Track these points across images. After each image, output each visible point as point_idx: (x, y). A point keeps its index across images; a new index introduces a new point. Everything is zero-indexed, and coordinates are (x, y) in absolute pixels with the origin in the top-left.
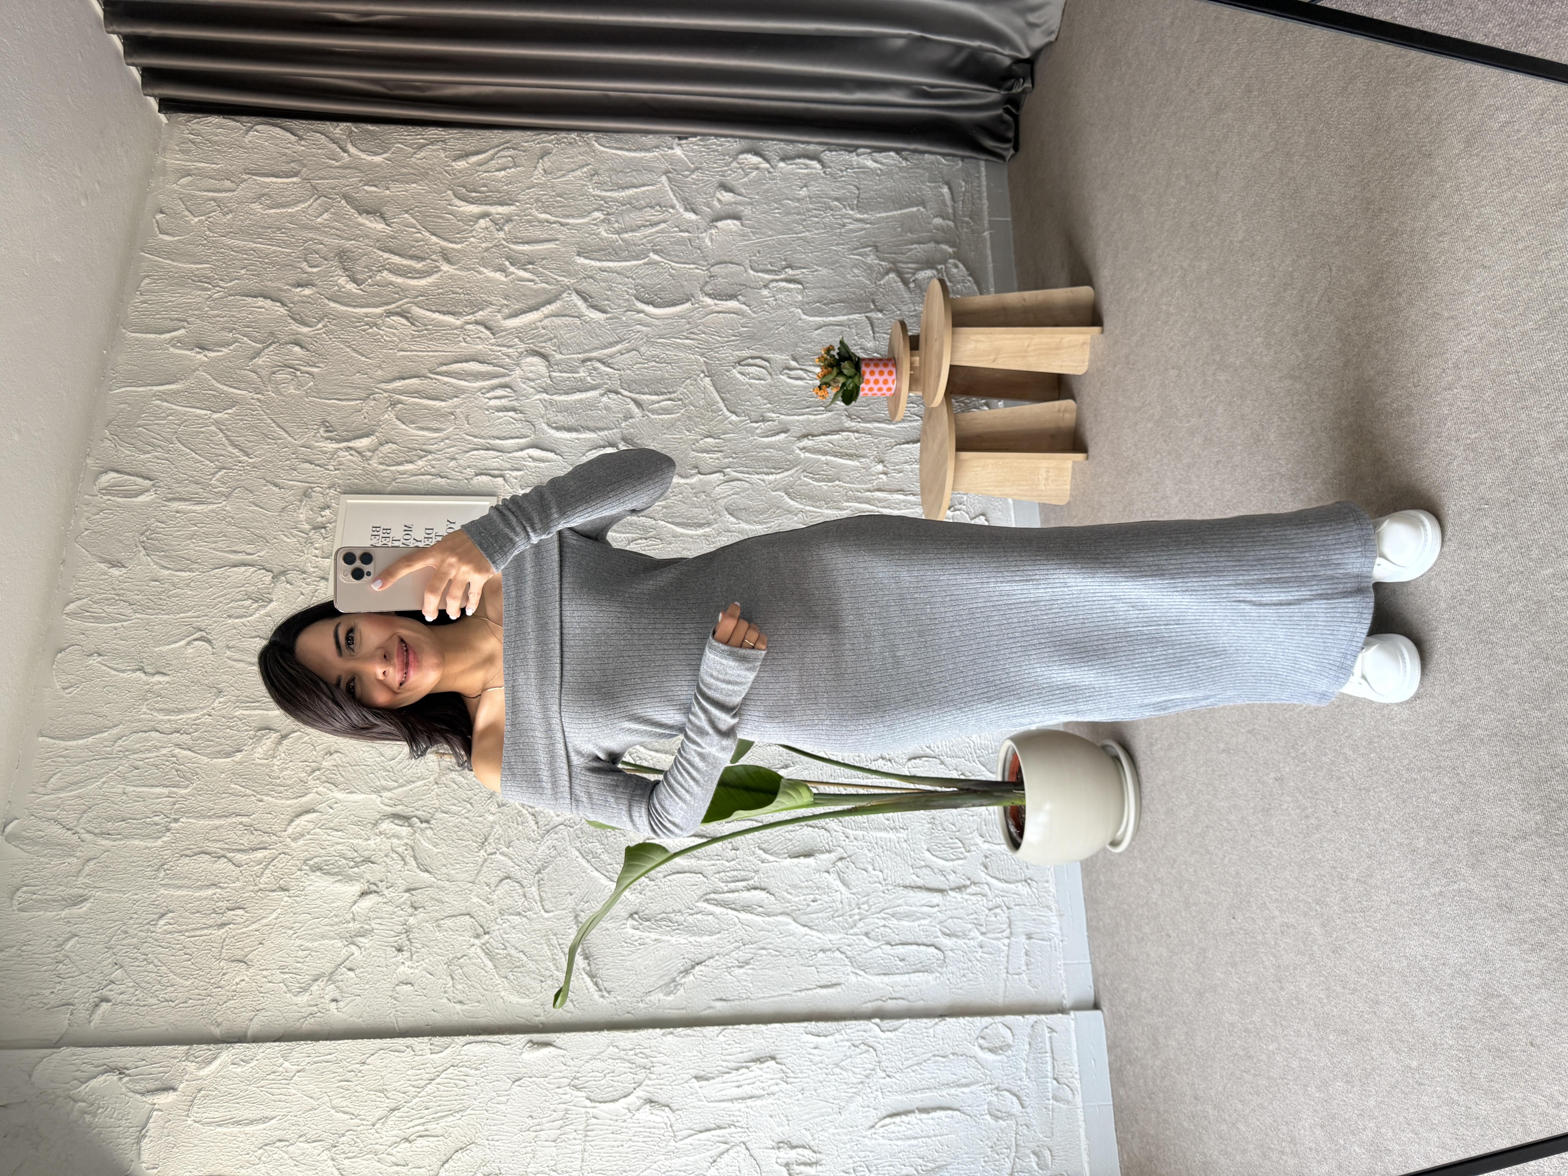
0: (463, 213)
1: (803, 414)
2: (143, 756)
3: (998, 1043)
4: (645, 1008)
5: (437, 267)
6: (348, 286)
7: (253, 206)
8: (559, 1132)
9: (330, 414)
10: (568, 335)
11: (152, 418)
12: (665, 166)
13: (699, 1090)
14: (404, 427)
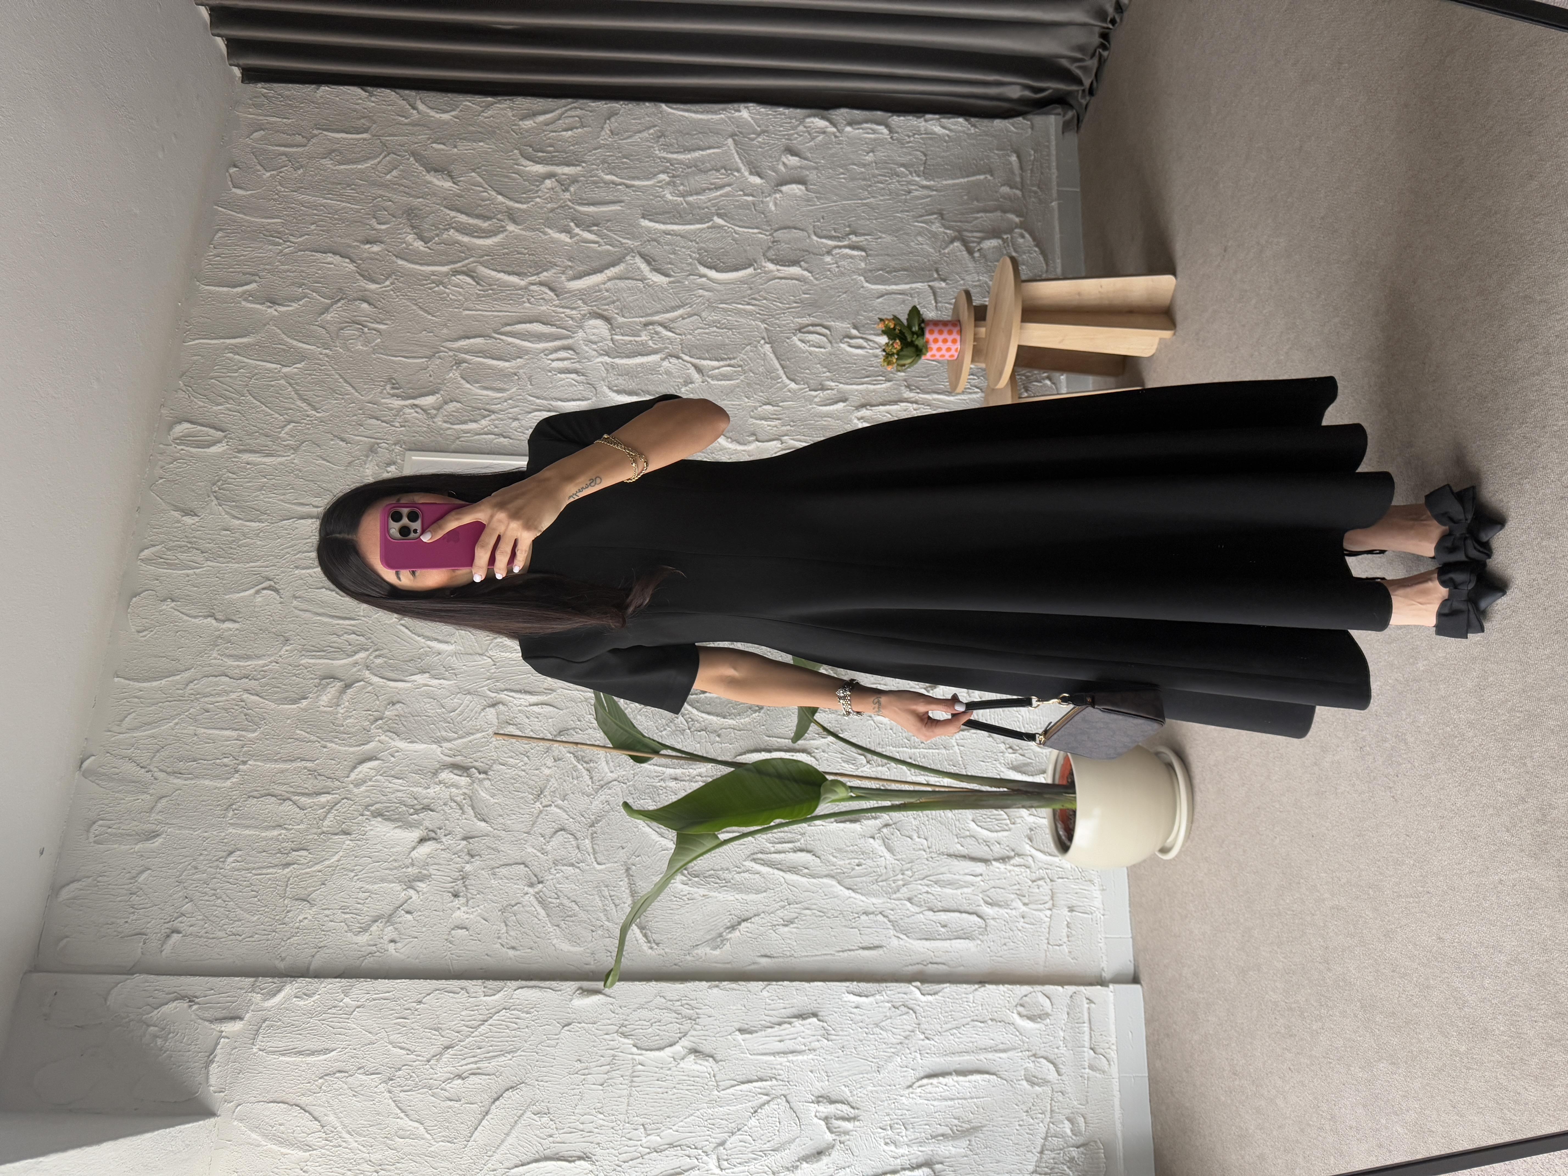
0: (529, 172)
1: (863, 384)
2: (214, 700)
3: (1037, 1012)
4: (692, 961)
5: (502, 227)
6: (415, 244)
7: (323, 161)
8: (606, 1076)
9: (396, 371)
10: (630, 299)
11: (225, 371)
12: (732, 128)
13: (743, 1043)
14: (468, 386)
